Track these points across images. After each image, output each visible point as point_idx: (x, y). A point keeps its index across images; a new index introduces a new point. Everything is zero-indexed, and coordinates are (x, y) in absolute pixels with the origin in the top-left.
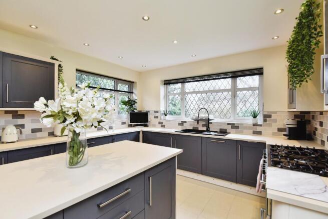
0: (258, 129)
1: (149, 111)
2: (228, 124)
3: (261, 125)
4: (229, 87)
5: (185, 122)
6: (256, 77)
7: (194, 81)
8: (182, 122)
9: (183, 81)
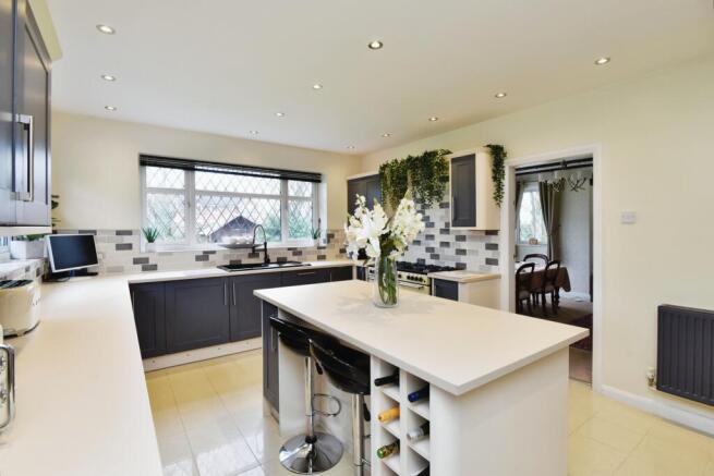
0: (323, 252)
1: (95, 232)
2: (289, 249)
3: (324, 248)
4: (277, 192)
5: (214, 252)
6: (309, 185)
7: (213, 171)
8: (205, 252)
9: (188, 166)
